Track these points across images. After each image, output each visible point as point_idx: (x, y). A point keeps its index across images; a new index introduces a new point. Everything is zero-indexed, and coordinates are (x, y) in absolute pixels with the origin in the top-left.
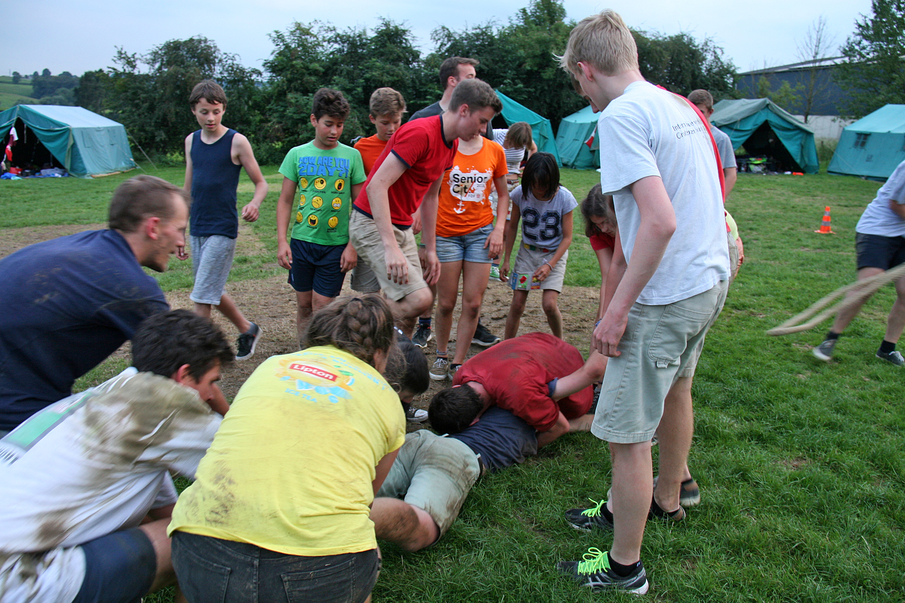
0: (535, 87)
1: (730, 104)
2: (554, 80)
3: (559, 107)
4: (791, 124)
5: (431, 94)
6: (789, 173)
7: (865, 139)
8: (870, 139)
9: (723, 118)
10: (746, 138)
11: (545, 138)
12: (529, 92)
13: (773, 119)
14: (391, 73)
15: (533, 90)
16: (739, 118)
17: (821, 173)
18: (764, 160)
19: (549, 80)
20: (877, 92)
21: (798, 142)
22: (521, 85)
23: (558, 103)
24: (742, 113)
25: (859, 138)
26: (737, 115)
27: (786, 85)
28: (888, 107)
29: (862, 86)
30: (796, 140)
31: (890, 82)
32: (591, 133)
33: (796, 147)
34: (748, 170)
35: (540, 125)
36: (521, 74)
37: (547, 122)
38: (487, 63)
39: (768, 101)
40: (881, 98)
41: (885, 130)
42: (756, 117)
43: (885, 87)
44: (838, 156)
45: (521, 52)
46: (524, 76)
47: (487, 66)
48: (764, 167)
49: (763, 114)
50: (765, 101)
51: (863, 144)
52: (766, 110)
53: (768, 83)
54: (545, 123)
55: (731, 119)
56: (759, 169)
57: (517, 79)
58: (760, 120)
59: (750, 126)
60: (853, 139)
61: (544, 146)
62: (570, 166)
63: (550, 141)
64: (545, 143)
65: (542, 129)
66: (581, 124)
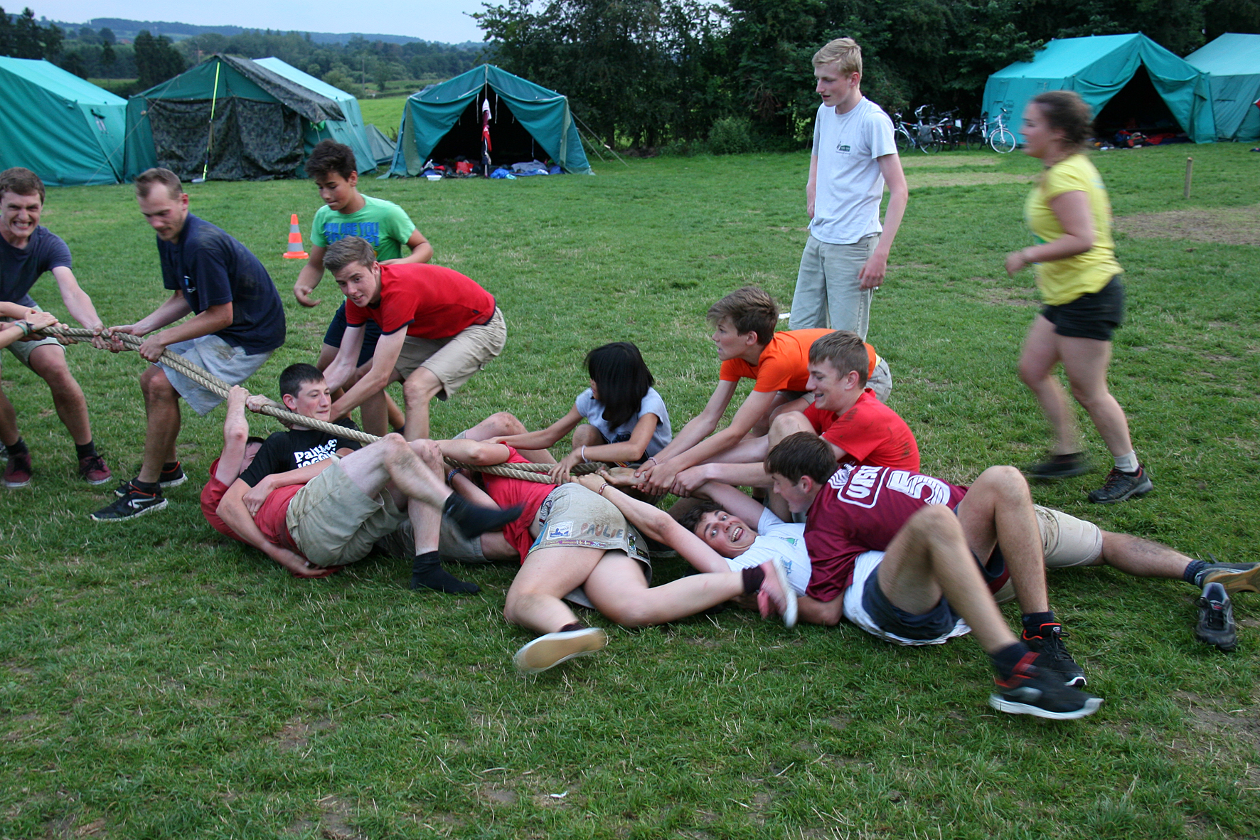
14: (927, 9)
61: (1199, 113)
62: (1228, 140)
63: (1208, 104)
64: (1202, 107)
65: (1198, 85)
66: (1232, 77)
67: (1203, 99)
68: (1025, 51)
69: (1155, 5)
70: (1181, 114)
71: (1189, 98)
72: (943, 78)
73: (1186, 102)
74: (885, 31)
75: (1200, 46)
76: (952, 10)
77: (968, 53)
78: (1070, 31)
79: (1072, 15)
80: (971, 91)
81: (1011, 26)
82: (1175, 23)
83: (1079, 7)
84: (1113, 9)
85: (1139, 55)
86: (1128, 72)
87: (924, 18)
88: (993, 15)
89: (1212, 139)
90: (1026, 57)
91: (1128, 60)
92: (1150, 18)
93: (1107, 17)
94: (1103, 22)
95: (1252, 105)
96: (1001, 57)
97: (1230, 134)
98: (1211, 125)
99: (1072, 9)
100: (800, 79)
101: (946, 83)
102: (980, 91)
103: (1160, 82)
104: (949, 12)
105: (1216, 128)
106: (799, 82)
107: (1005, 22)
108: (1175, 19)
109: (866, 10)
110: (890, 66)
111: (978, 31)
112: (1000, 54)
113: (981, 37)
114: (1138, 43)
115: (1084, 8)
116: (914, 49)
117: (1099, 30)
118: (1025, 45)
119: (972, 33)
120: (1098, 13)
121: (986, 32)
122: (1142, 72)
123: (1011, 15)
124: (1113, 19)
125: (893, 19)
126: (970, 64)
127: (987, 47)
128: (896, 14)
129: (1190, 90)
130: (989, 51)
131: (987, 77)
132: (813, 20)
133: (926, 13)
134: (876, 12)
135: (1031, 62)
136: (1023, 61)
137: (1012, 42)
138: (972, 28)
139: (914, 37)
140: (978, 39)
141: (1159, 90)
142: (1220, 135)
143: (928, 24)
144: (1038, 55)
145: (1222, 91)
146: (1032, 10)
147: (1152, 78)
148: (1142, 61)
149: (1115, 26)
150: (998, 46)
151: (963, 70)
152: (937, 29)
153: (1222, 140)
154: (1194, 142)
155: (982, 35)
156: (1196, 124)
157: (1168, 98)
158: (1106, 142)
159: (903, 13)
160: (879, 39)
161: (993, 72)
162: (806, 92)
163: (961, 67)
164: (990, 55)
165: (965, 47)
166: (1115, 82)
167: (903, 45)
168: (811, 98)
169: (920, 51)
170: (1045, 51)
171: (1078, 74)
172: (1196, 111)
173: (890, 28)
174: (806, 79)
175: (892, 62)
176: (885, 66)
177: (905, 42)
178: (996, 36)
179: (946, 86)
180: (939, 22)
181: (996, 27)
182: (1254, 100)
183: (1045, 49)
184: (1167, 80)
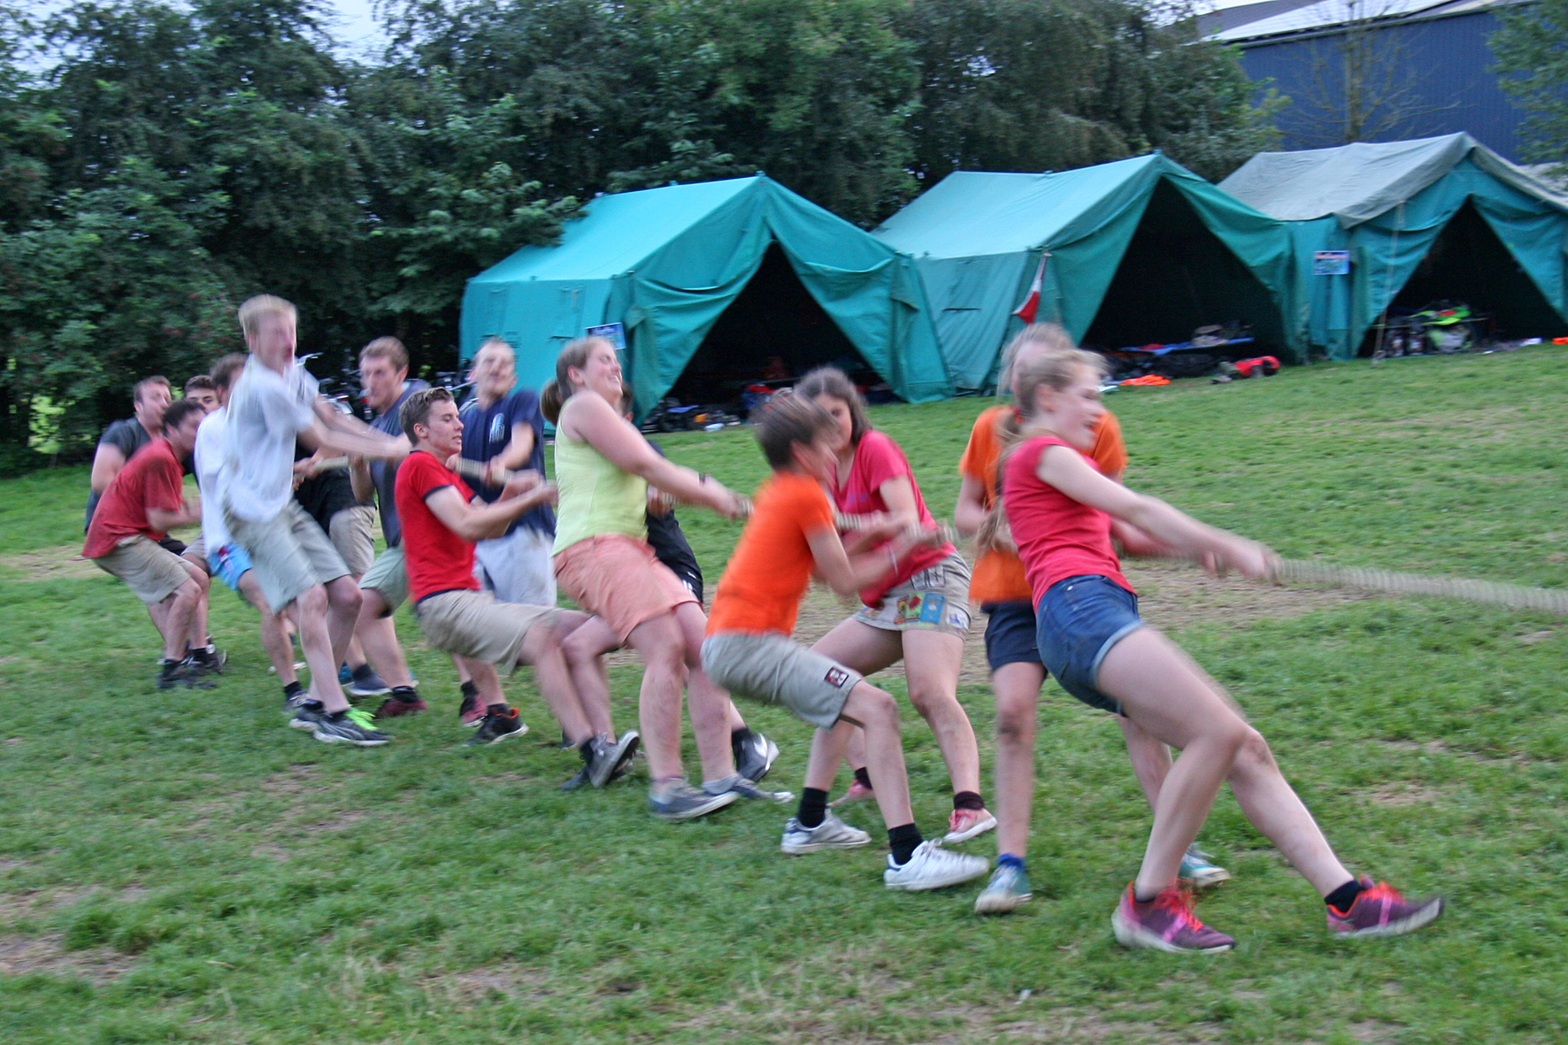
4: (1533, 199)
6: (1535, 341)
9: (1354, 202)
10: (1421, 254)
11: (911, 309)
13: (1485, 192)
14: (309, 138)
16: (1399, 197)
18: (1466, 312)
21: (1553, 250)
24: (1405, 181)
26: (1391, 188)
30: (1548, 244)
32: (1031, 282)
33: (1548, 263)
34: (1429, 348)
35: (889, 271)
38: (594, 92)
39: (1471, 143)
42: (1442, 186)
45: (709, 51)
47: (595, 100)
48: (1466, 333)
49: (1462, 179)
50: (1460, 143)
52: (1468, 169)
54: (904, 263)
55: (1378, 202)
56: (1454, 340)
58: (1452, 198)
59: (1430, 219)
61: (908, 337)
62: (975, 392)
63: (921, 320)
64: (910, 326)
65: (896, 283)
66: (969, 261)
67: (909, 309)
68: (541, 223)
69: (805, 117)
70: (873, 343)
71: (881, 308)
72: (369, 290)
73: (876, 316)
74: (215, 188)
75: (910, 198)
76: (370, 137)
77: (414, 232)
78: (634, 175)
79: (638, 142)
80: (433, 315)
81: (503, 169)
82: (853, 152)
83: (648, 124)
84: (721, 127)
85: (765, 221)
86: (746, 260)
87: (303, 158)
88: (464, 147)
89: (940, 391)
90: (542, 236)
91: (743, 233)
92: (799, 143)
93: (709, 143)
94: (702, 155)
95: (1012, 317)
96: (489, 238)
97: (976, 379)
98: (935, 363)
99: (636, 130)
100: (16, 306)
101: (374, 300)
102: (452, 314)
103: (816, 276)
104: (364, 145)
105: (946, 370)
106: (14, 313)
107: (491, 158)
108: (851, 144)
109: (167, 141)
110: (239, 269)
111: (433, 184)
112: (486, 232)
113: (438, 197)
114: (760, 196)
115: (656, 126)
116: (288, 227)
117: (694, 172)
118: (535, 210)
119: (420, 190)
120: (688, 137)
121: (449, 185)
122: (776, 260)
123: (503, 146)
124: (721, 148)
125: (233, 162)
126: (423, 254)
127: (457, 216)
128: (237, 150)
129: (882, 292)
130: (463, 226)
131: (465, 284)
132: (37, 167)
133: (308, 146)
134: (191, 147)
135: (557, 246)
136: (540, 245)
137: (512, 203)
138: (418, 175)
139: (287, 200)
140: (434, 201)
141: (818, 295)
142: (960, 384)
143: (315, 171)
144: (570, 229)
145: (953, 289)
146: (548, 132)
147: (800, 270)
148: (773, 236)
149: (728, 163)
150: (480, 213)
151: (408, 271)
152: (342, 182)
153: (962, 392)
154: (905, 402)
155: (441, 190)
156: (903, 361)
157: (838, 310)
158: (719, 414)
159: (252, 147)
160: (202, 209)
161: (477, 270)
162: (36, 337)
163: (404, 264)
164: (465, 235)
165: (410, 220)
166: (722, 282)
167: (262, 221)
168: (50, 348)
169: (304, 232)
170: (586, 221)
171: (639, 267)
172: (901, 335)
173: (226, 183)
174: (32, 304)
175: (241, 259)
176: (226, 269)
177: (264, 212)
178: (471, 193)
179: (375, 308)
180: (341, 167)
181: (473, 172)
182: (1014, 307)
183: (583, 215)
184: (829, 272)
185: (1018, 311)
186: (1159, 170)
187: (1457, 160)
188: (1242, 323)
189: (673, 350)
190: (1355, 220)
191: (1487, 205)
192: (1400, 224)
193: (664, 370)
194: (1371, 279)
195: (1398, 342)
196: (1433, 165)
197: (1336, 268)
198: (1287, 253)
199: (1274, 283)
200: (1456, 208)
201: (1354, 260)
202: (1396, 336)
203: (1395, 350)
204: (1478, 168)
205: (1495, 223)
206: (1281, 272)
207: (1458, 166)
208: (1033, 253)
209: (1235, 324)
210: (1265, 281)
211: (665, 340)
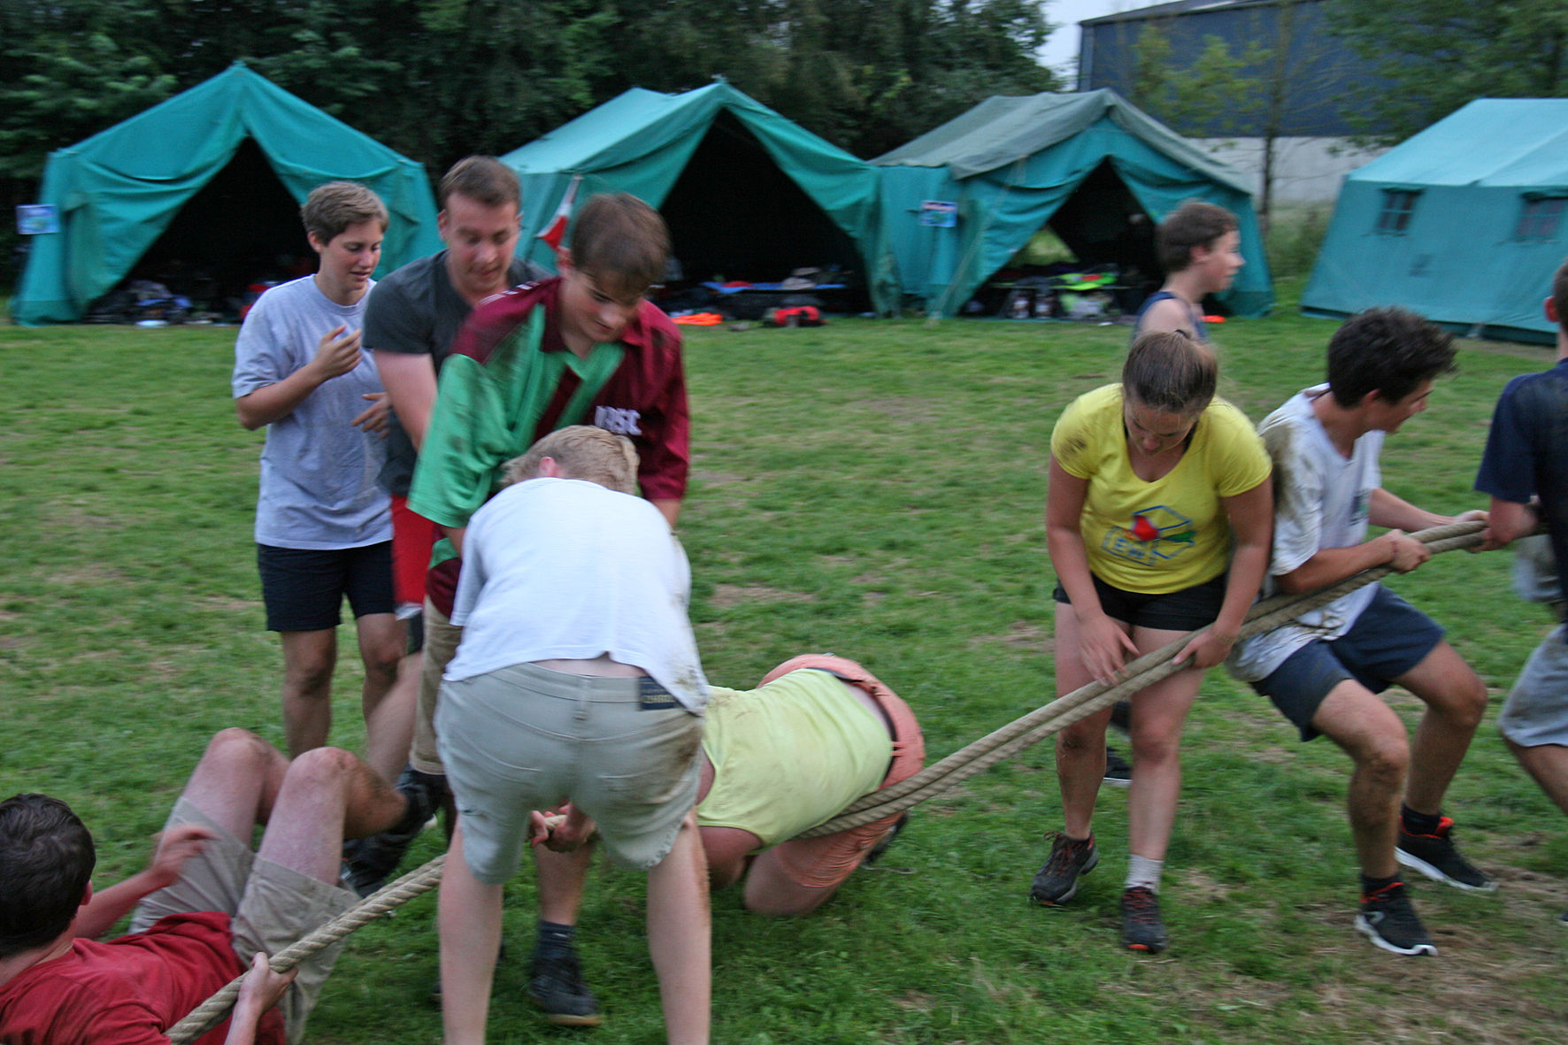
0: (401, 59)
1: (1008, 109)
2: (462, 35)
3: (485, 124)
4: (1182, 166)
5: (44, 69)
7: (1407, 206)
8: (1423, 207)
9: (979, 152)
11: (409, 222)
12: (381, 71)
13: (1128, 154)
15: (392, 66)
16: (1022, 152)
17: (1283, 315)
18: (1107, 279)
19: (446, 35)
20: (1456, 62)
22: (351, 51)
23: (479, 110)
24: (1031, 135)
25: (1390, 205)
27: (1217, 49)
28: (1480, 107)
29: (1415, 47)
31: (1496, 33)
32: (558, 206)
34: (1058, 312)
35: (389, 180)
36: (355, 14)
37: (414, 169)
39: (1111, 98)
40: (1464, 78)
41: (1461, 179)
42: (1076, 143)
43: (1480, 47)
44: (1331, 261)
46: (364, 21)
48: (1106, 300)
49: (1099, 138)
51: (1402, 222)
52: (1106, 126)
53: (1162, 44)
54: (408, 172)
55: (999, 154)
56: (1090, 306)
57: (340, 28)
58: (1086, 156)
59: (1059, 175)
60: (1373, 208)
63: (423, 233)
64: (410, 239)
65: (397, 193)
85: (239, 114)
86: (213, 153)
91: (215, 124)
95: (536, 238)
103: (296, 177)
114: (236, 87)
122: (249, 154)
147: (278, 170)
148: (248, 131)
166: (183, 173)
171: (85, 149)
172: (399, 246)
182: (539, 229)
184: (309, 174)
185: (543, 233)
186: (720, 100)
187: (1093, 118)
188: (843, 269)
189: (120, 239)
190: (966, 171)
191: (1127, 168)
192: (1021, 180)
193: (112, 260)
194: (983, 234)
195: (1021, 303)
196: (1065, 121)
197: (943, 219)
198: (870, 200)
199: (855, 230)
200: (1089, 169)
201: (963, 211)
202: (1021, 296)
203: (1017, 311)
204: (1121, 128)
205: (1138, 189)
206: (862, 218)
207: (1095, 123)
208: (564, 176)
209: (834, 269)
210: (846, 227)
211: (110, 228)
